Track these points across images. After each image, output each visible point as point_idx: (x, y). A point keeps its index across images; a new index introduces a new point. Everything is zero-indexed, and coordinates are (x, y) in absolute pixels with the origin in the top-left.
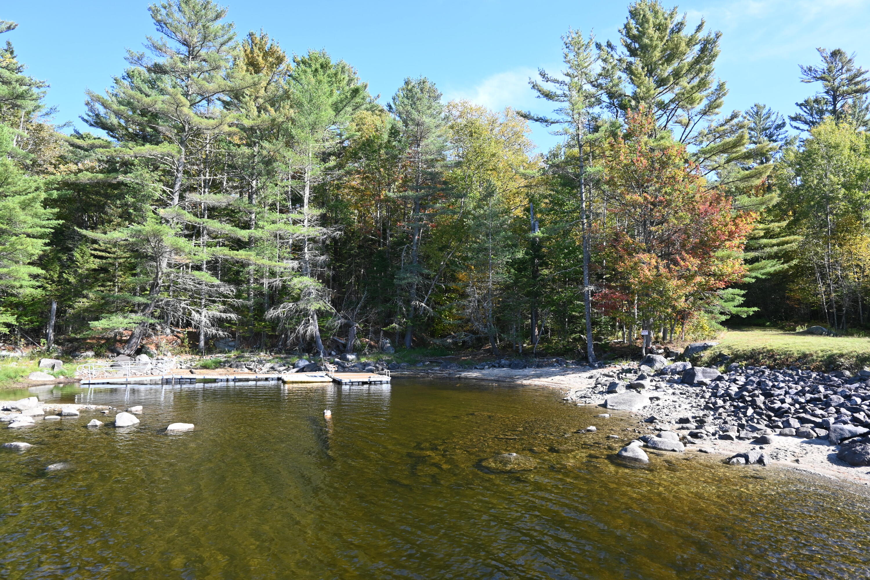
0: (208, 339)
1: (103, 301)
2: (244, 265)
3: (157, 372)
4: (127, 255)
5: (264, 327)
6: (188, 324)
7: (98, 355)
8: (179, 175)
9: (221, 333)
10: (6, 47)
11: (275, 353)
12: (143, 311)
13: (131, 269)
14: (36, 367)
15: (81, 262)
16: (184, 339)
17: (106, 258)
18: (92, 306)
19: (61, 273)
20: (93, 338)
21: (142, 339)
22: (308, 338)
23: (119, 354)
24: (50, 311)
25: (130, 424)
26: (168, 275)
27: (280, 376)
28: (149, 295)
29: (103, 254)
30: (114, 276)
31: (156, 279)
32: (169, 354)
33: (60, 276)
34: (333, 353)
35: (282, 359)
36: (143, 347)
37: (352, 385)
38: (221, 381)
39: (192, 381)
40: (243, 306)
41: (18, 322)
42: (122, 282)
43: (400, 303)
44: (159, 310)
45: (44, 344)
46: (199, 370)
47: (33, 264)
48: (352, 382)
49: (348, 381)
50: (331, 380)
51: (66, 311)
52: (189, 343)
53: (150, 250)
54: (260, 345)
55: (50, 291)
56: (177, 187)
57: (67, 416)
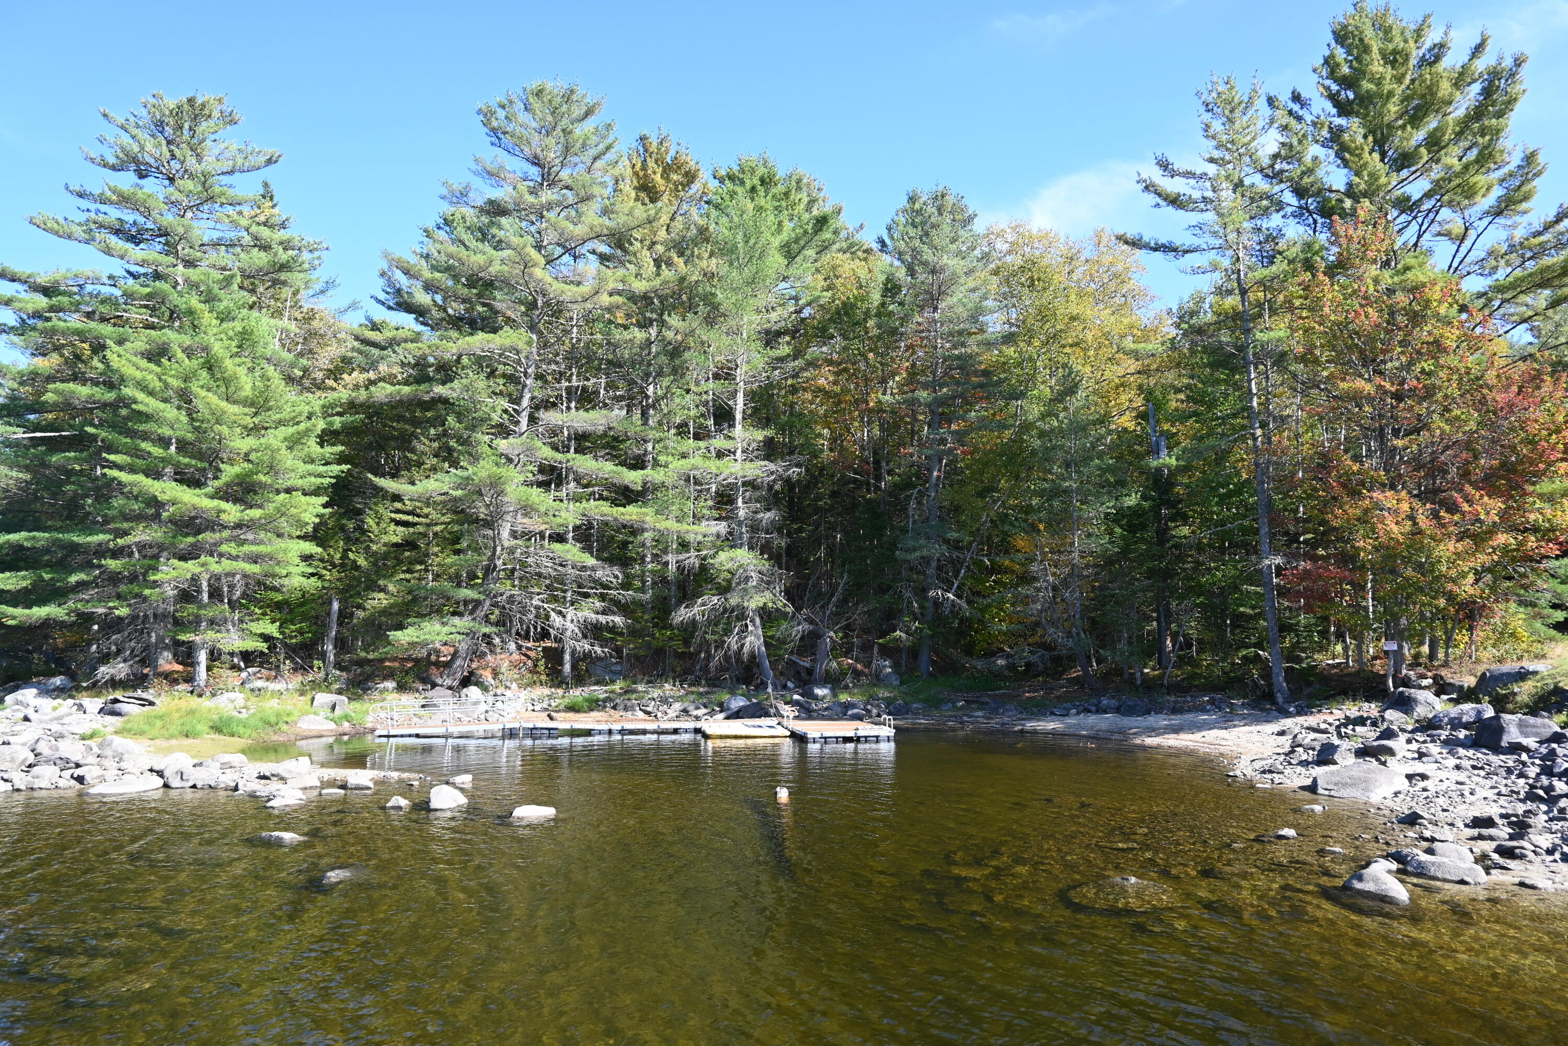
0: (576, 660)
1: (410, 597)
2: (634, 530)
3: (493, 717)
4: (447, 519)
5: (671, 639)
6: (545, 635)
7: (402, 688)
8: (529, 382)
9: (598, 650)
10: (262, 191)
11: (690, 685)
12: (471, 613)
13: (452, 542)
14: (308, 707)
15: (376, 532)
16: (537, 660)
17: (414, 525)
18: (392, 606)
19: (345, 551)
20: (394, 659)
21: (471, 660)
22: (745, 658)
23: (434, 685)
24: (329, 613)
25: (454, 804)
26: (512, 551)
27: (698, 725)
28: (482, 585)
29: (410, 518)
30: (427, 555)
31: (492, 558)
32: (514, 686)
33: (344, 556)
34: (790, 684)
35: (700, 694)
36: (471, 673)
37: (826, 743)
38: (600, 732)
39: (552, 733)
40: (634, 602)
41: (281, 633)
42: (439, 565)
43: (908, 594)
44: (497, 612)
45: (319, 668)
46: (562, 714)
47: (304, 537)
48: (825, 738)
49: (817, 735)
50: (788, 733)
51: (352, 615)
52: (546, 667)
53: (483, 510)
54: (664, 670)
55: (329, 581)
56: (525, 402)
57: (356, 789)
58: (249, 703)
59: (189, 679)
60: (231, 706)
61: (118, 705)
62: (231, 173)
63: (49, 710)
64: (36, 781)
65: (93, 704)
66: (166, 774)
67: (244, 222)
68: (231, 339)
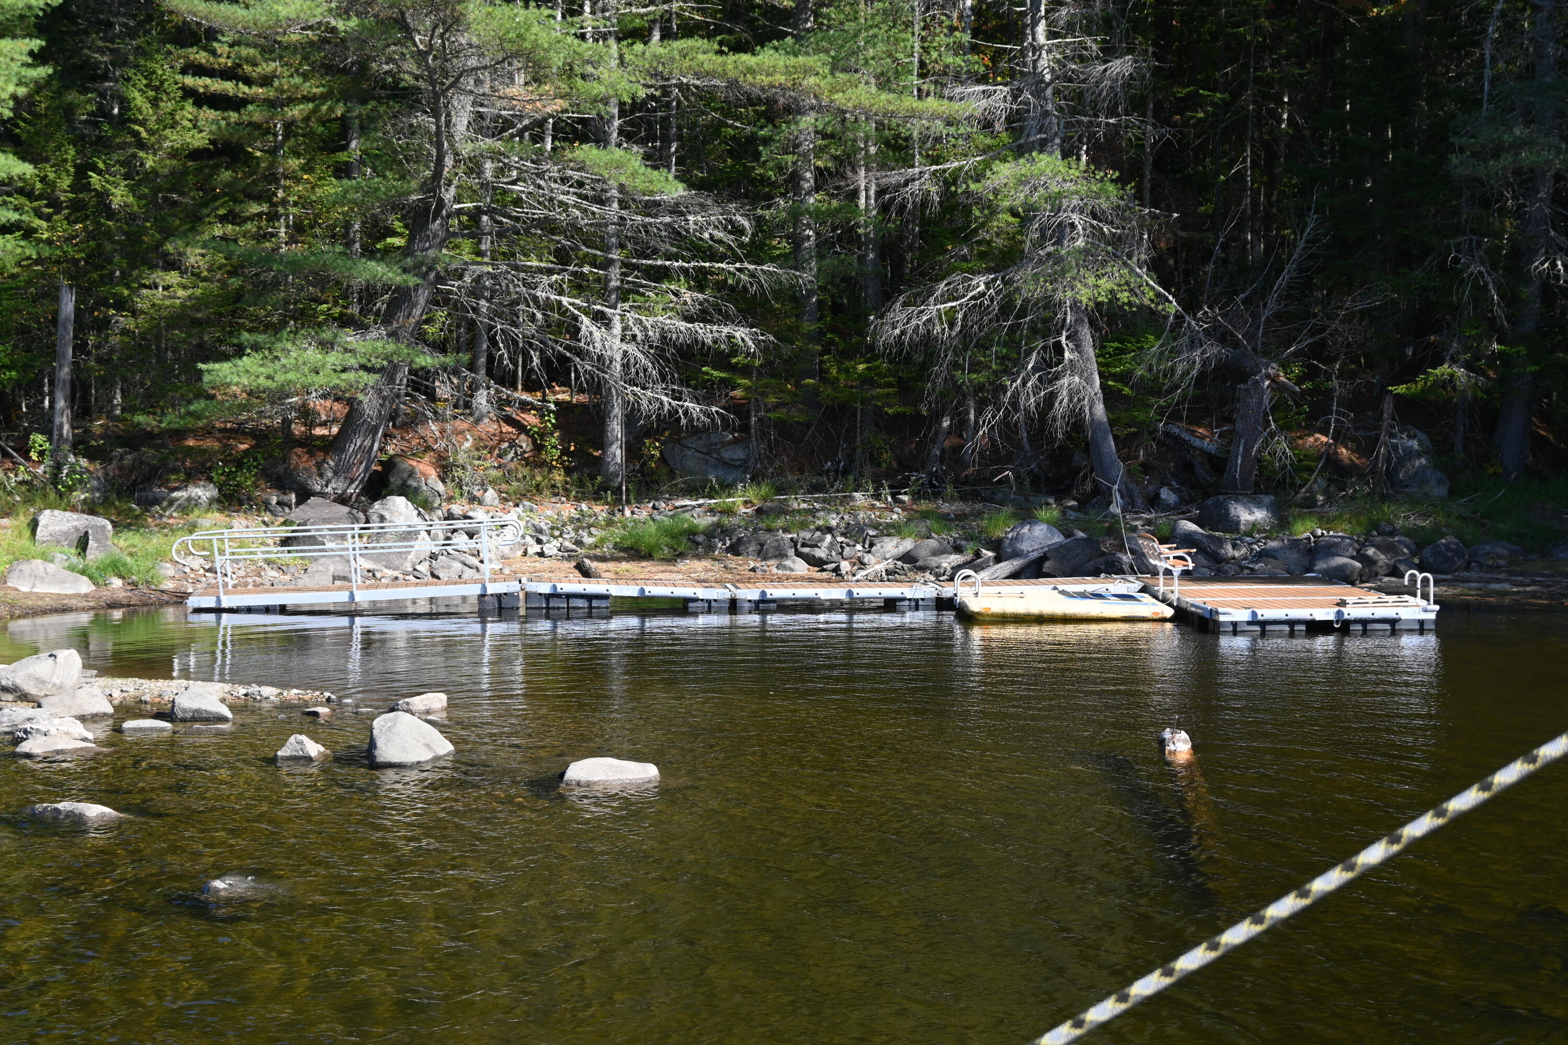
0: (638, 429)
1: (235, 283)
3: (450, 568)
4: (313, 87)
5: (866, 380)
6: (564, 371)
7: (231, 499)
9: (694, 408)
11: (917, 496)
12: (387, 318)
13: (327, 143)
14: (26, 542)
15: (152, 123)
16: (543, 434)
17: (237, 103)
18: (199, 303)
19: (81, 171)
20: (208, 431)
21: (389, 434)
22: (1060, 430)
23: (304, 495)
24: (55, 321)
25: (426, 755)
26: (474, 166)
27: (947, 591)
28: (406, 251)
29: (228, 87)
30: (272, 178)
31: (433, 185)
32: (490, 494)
33: (80, 183)
34: (1167, 495)
35: (945, 519)
36: (389, 465)
37: (1263, 634)
38: (710, 607)
39: (595, 606)
42: (303, 201)
43: (1476, 268)
44: (441, 314)
45: (41, 453)
46: (611, 565)
48: (1263, 624)
49: (1243, 616)
50: (1169, 612)
51: (103, 325)
52: (565, 452)
53: (410, 66)
54: (850, 458)
55: (49, 242)
57: (194, 719)
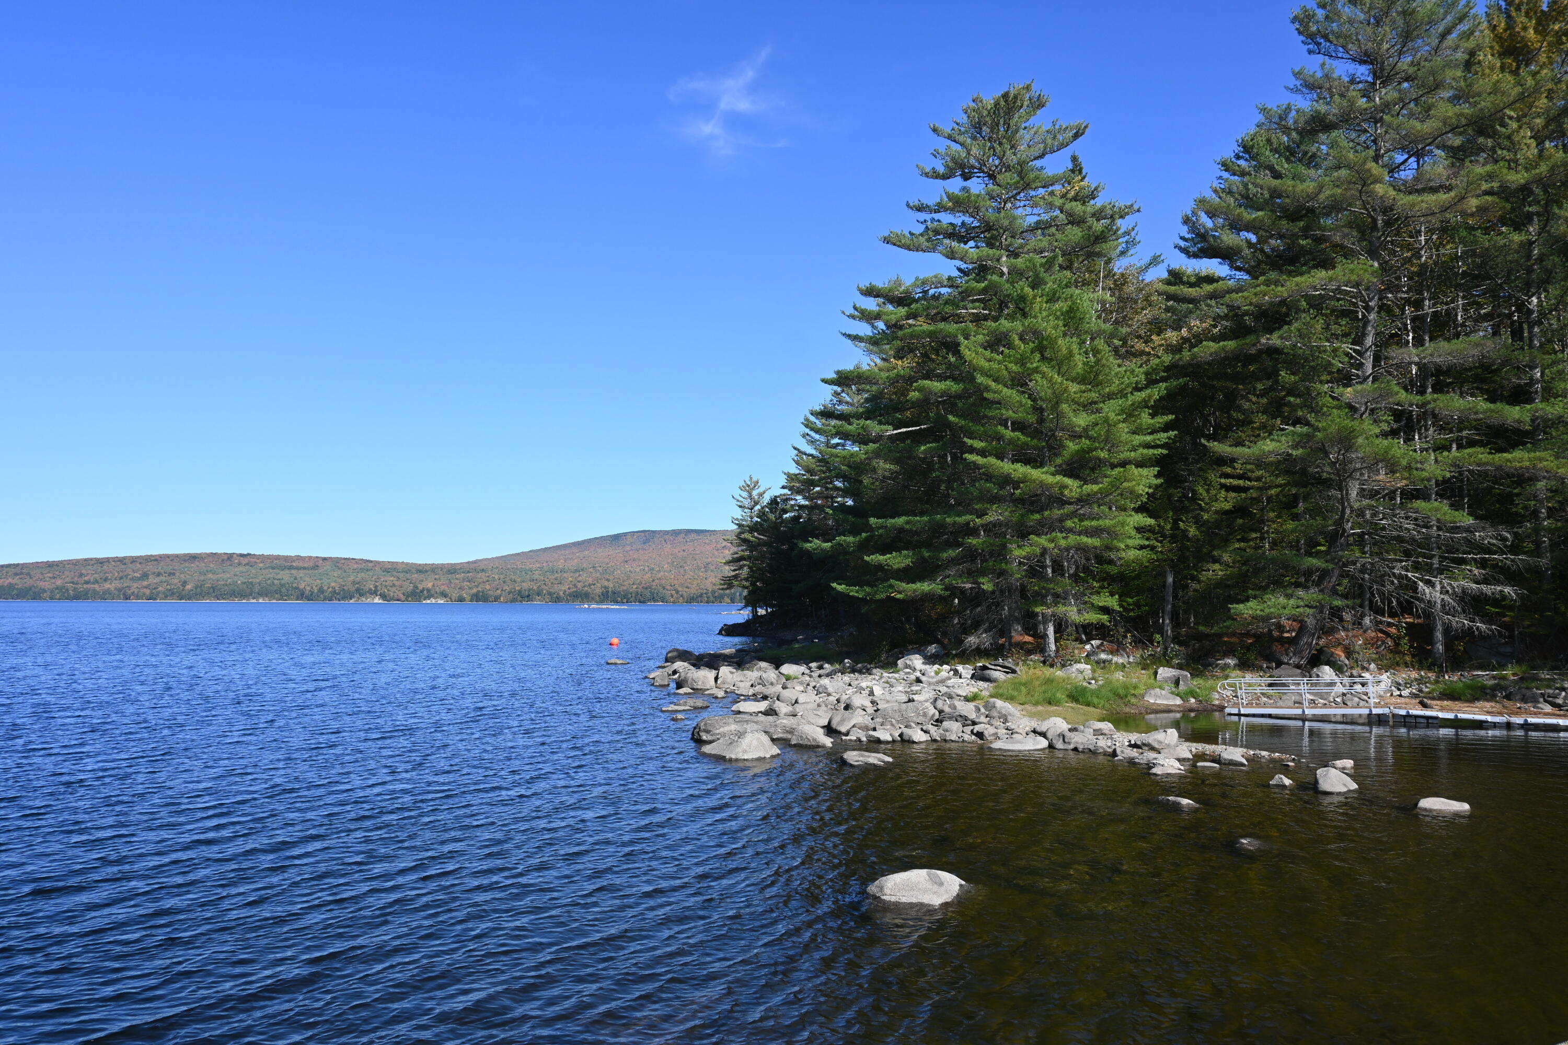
0: (1451, 636)
1: (1245, 568)
2: (1522, 479)
3: (1353, 700)
4: (1280, 480)
6: (1406, 607)
7: (1244, 665)
8: (1372, 316)
9: (1483, 626)
10: (1070, 166)
12: (1318, 584)
13: (1288, 505)
14: (1152, 681)
15: (1207, 500)
16: (1399, 638)
17: (1245, 489)
18: (1228, 578)
19: (1175, 522)
20: (1234, 634)
21: (1319, 638)
23: (1279, 664)
24: (1164, 586)
25: (1344, 790)
26: (1361, 513)
28: (1327, 552)
29: (1241, 482)
30: (1262, 522)
31: (1340, 522)
32: (1373, 666)
33: (1175, 527)
36: (1321, 651)
38: (1495, 726)
39: (1431, 722)
40: (1529, 569)
41: (1121, 606)
42: (1277, 531)
44: (1345, 582)
45: (1159, 643)
46: (1438, 702)
47: (1138, 510)
51: (1186, 587)
52: (1411, 647)
53: (1328, 469)
55: (1161, 552)
56: (1369, 341)
57: (1229, 764)
58: (1097, 675)
59: (1041, 648)
60: (1080, 677)
61: (988, 672)
62: (1042, 156)
63: (933, 674)
64: (947, 734)
65: (966, 670)
66: (1049, 735)
67: (1058, 202)
68: (1057, 318)
